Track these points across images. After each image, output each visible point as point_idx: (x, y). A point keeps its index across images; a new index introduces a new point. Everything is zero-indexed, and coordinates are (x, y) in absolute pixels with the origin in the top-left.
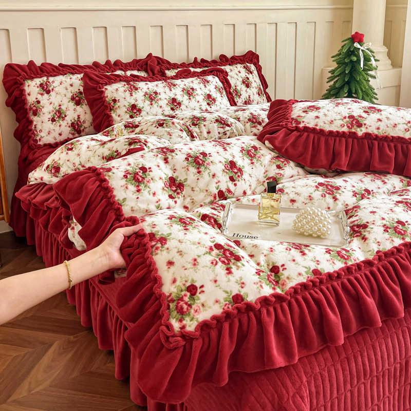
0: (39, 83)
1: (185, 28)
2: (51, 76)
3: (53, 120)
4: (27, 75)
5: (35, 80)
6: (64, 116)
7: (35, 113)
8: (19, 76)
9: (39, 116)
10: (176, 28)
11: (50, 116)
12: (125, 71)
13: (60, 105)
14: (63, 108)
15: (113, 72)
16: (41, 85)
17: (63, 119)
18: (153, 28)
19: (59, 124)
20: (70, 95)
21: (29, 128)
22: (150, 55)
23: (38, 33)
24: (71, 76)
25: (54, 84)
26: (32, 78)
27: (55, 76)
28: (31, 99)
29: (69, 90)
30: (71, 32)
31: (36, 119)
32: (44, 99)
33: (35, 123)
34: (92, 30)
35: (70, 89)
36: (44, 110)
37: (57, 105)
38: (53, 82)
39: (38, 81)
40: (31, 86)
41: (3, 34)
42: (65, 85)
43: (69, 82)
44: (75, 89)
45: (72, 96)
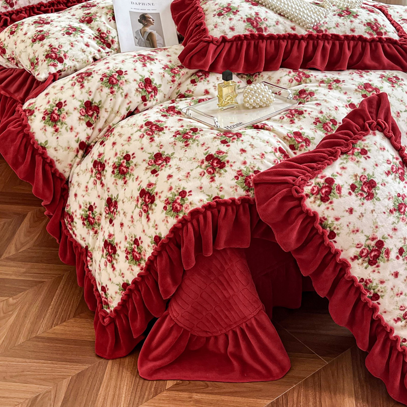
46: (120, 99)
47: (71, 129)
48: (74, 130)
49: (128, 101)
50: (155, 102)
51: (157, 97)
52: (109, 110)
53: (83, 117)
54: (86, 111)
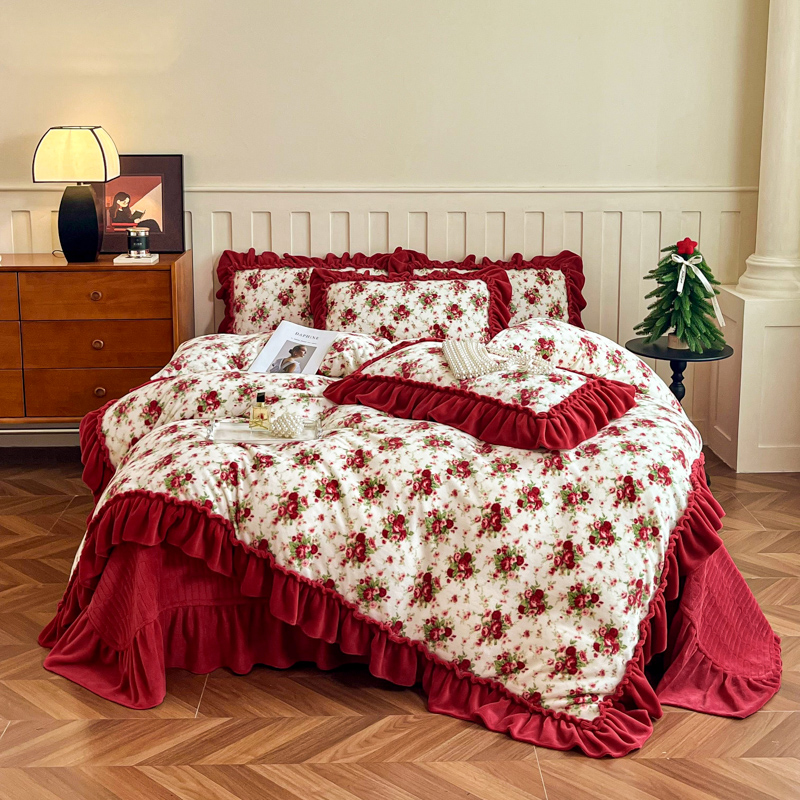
0: (248, 275)
1: (462, 215)
2: (264, 268)
3: (254, 319)
4: (239, 265)
5: (246, 271)
6: (266, 316)
7: (238, 310)
8: (230, 265)
9: (240, 313)
10: (448, 215)
11: (251, 315)
12: (357, 269)
13: (264, 303)
14: (267, 306)
15: (340, 268)
16: (250, 278)
17: (265, 319)
18: (415, 215)
19: (259, 325)
20: (277, 292)
21: (230, 325)
22: (399, 249)
23: (265, 217)
24: (288, 270)
25: (264, 279)
26: (243, 270)
27: (268, 269)
28: (237, 293)
29: (278, 287)
30: (304, 218)
31: (237, 316)
32: (250, 294)
33: (236, 320)
34: (331, 215)
35: (280, 285)
36: (247, 307)
37: (261, 302)
38: (264, 275)
39: (248, 273)
40: (240, 278)
41: (225, 217)
42: (276, 280)
43: (282, 276)
44: (285, 286)
45: (281, 294)
46: (178, 403)
47: (130, 423)
48: (132, 424)
49: (184, 407)
50: (212, 416)
51: (216, 411)
52: (167, 412)
53: (144, 415)
54: (150, 410)
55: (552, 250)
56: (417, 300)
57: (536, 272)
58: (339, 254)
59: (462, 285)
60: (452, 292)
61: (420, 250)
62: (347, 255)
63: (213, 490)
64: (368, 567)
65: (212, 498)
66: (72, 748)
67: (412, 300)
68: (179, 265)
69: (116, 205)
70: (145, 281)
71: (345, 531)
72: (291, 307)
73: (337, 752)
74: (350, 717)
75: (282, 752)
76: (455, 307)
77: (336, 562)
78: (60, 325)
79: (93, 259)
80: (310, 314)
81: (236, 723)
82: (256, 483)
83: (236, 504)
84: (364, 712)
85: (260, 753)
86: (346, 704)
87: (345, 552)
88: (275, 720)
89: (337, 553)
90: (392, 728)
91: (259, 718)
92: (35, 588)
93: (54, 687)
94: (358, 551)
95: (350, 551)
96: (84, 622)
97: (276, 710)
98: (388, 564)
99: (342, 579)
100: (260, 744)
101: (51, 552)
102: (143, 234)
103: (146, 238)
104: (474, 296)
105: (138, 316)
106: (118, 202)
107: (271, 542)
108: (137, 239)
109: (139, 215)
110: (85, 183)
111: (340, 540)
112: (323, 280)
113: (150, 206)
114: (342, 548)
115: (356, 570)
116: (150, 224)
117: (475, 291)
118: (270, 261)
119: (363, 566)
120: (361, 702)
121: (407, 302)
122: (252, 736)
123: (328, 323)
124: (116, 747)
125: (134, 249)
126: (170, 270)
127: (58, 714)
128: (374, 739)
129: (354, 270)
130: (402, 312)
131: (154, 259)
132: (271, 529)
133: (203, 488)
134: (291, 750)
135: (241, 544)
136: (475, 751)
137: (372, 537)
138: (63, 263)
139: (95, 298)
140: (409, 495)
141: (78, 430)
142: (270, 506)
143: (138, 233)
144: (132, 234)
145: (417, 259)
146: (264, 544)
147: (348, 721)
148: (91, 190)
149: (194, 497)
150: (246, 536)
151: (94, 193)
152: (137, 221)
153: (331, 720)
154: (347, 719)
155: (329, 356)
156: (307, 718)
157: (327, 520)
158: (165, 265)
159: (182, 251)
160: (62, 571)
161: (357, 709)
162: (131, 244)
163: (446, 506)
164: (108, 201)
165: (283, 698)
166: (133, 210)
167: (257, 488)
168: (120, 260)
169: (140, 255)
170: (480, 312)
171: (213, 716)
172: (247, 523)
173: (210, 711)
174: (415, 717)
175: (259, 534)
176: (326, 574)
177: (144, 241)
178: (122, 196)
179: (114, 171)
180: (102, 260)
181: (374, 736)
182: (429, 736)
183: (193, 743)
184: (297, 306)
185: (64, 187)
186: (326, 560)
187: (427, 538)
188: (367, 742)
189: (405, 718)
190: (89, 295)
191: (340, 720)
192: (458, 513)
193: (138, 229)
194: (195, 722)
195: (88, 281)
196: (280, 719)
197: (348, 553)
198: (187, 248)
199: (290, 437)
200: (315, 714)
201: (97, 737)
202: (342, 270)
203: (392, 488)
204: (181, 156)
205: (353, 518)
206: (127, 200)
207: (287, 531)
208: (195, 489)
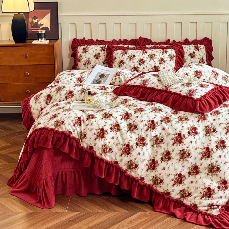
0: (83, 48)
1: (165, 24)
2: (89, 45)
3: (85, 65)
4: (79, 44)
5: (82, 46)
6: (90, 63)
8: (76, 44)
9: (80, 62)
10: (159, 24)
11: (84, 63)
12: (124, 45)
13: (89, 58)
14: (90, 60)
15: (118, 45)
16: (84, 49)
17: (89, 64)
18: (146, 24)
19: (87, 67)
20: (94, 54)
21: (76, 67)
22: (140, 37)
23: (89, 25)
24: (98, 46)
25: (89, 49)
26: (81, 46)
27: (90, 45)
28: (79, 55)
29: (94, 52)
30: (104, 26)
31: (79, 63)
32: (83, 55)
33: (78, 65)
34: (114, 24)
35: (95, 51)
36: (83, 60)
37: (88, 58)
38: (89, 48)
39: (83, 47)
40: (80, 49)
41: (74, 26)
42: (94, 50)
43: (96, 48)
44: (97, 52)
45: (95, 55)
46: (58, 95)
47: (40, 103)
48: (41, 103)
49: (60, 97)
50: (71, 100)
51: (72, 98)
52: (54, 99)
53: (45, 100)
54: (47, 98)
55: (200, 37)
56: (148, 57)
57: (194, 46)
58: (117, 40)
59: (165, 51)
60: (161, 53)
61: (149, 38)
62: (120, 40)
63: (72, 127)
64: (131, 156)
65: (71, 130)
66: (21, 222)
67: (146, 57)
68: (57, 44)
69: (33, 21)
70: (44, 50)
71: (122, 143)
72: (99, 60)
73: (120, 225)
74: (125, 213)
75: (99, 225)
76: (162, 59)
77: (118, 155)
78: (12, 67)
79: (25, 42)
80: (106, 62)
81: (82, 214)
82: (88, 125)
83: (81, 132)
84: (130, 211)
85: (91, 225)
86: (123, 208)
87: (122, 151)
88: (96, 213)
89: (119, 151)
90: (140, 217)
91: (90, 213)
92: (6, 165)
93: (13, 200)
94: (127, 150)
95: (124, 150)
96: (24, 177)
97: (96, 210)
98: (138, 155)
99: (121, 161)
100: (91, 222)
101: (11, 151)
102: (43, 32)
103: (44, 34)
104: (170, 55)
105: (42, 64)
106: (34, 20)
107: (94, 147)
108: (41, 34)
109: (41, 25)
110: (21, 13)
111: (120, 146)
112: (111, 49)
113: (45, 21)
114: (121, 149)
115: (126, 158)
116: (46, 28)
117: (170, 53)
118: (91, 42)
119: (129, 156)
120: (129, 207)
121: (144, 57)
122: (88, 219)
123: (113, 66)
124: (37, 223)
125: (40, 38)
126: (54, 46)
127: (15, 210)
128: (133, 221)
129: (123, 45)
130: (142, 61)
131: (47, 42)
132: (94, 142)
133: (68, 127)
134: (102, 224)
135: (83, 148)
136: (172, 226)
137: (132, 145)
138: (13, 43)
139: (26, 57)
140: (146, 129)
141: (21, 106)
142: (93, 133)
143: (41, 32)
144: (39, 32)
145: (147, 41)
146: (91, 148)
147: (123, 214)
148: (24, 15)
149: (65, 130)
150: (85, 144)
151: (25, 17)
152: (41, 27)
153: (117, 214)
154: (123, 213)
155: (114, 78)
156: (108, 213)
157: (115, 139)
158: (52, 44)
159: (58, 39)
160: (15, 158)
161: (127, 210)
162: (39, 36)
163: (160, 134)
164: (30, 20)
165: (99, 205)
166: (39, 23)
167: (89, 126)
168: (35, 42)
169: (42, 40)
170: (172, 61)
171: (73, 212)
172: (85, 140)
173: (72, 210)
174: (149, 213)
175: (89, 144)
176: (115, 159)
177: (43, 35)
178: (35, 18)
179: (32, 8)
180: (28, 42)
181: (134, 220)
182: (154, 220)
183: (66, 221)
184: (102, 60)
185: (13, 15)
186: (115, 154)
187: (153, 146)
188: (131, 222)
189: (145, 213)
190: (23, 55)
191: (121, 214)
192: (165, 136)
193: (41, 30)
194: (66, 214)
195: (23, 50)
196: (98, 213)
197: (123, 151)
198: (60, 37)
199: (100, 108)
200: (111, 211)
201: (30, 219)
202: (119, 46)
203: (140, 127)
204: (57, 2)
205: (125, 138)
206: (37, 19)
207: (100, 143)
208: (65, 127)
